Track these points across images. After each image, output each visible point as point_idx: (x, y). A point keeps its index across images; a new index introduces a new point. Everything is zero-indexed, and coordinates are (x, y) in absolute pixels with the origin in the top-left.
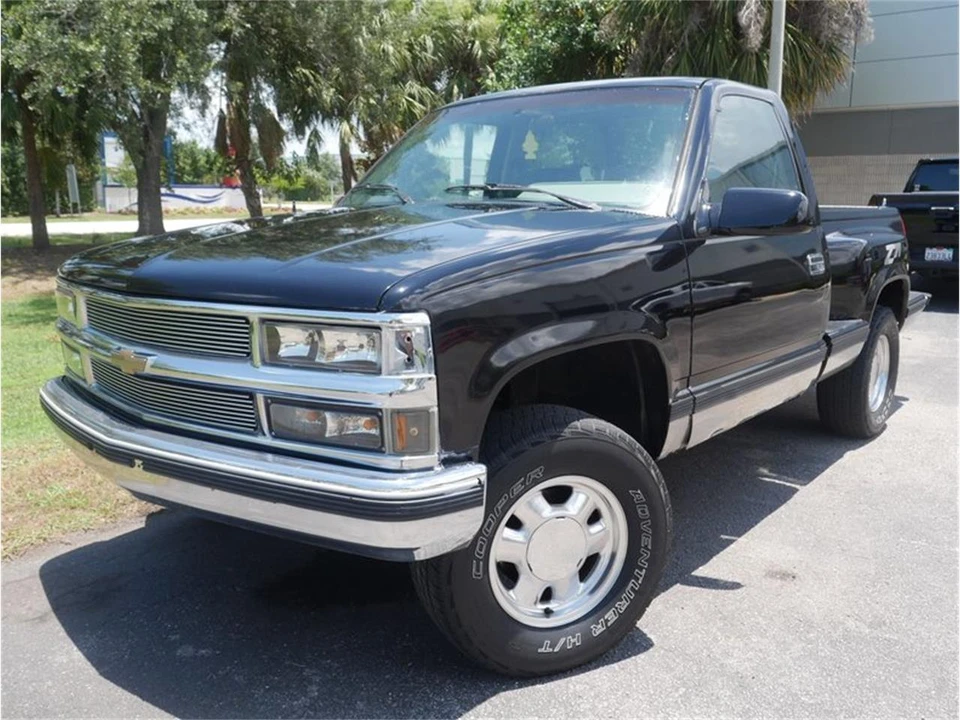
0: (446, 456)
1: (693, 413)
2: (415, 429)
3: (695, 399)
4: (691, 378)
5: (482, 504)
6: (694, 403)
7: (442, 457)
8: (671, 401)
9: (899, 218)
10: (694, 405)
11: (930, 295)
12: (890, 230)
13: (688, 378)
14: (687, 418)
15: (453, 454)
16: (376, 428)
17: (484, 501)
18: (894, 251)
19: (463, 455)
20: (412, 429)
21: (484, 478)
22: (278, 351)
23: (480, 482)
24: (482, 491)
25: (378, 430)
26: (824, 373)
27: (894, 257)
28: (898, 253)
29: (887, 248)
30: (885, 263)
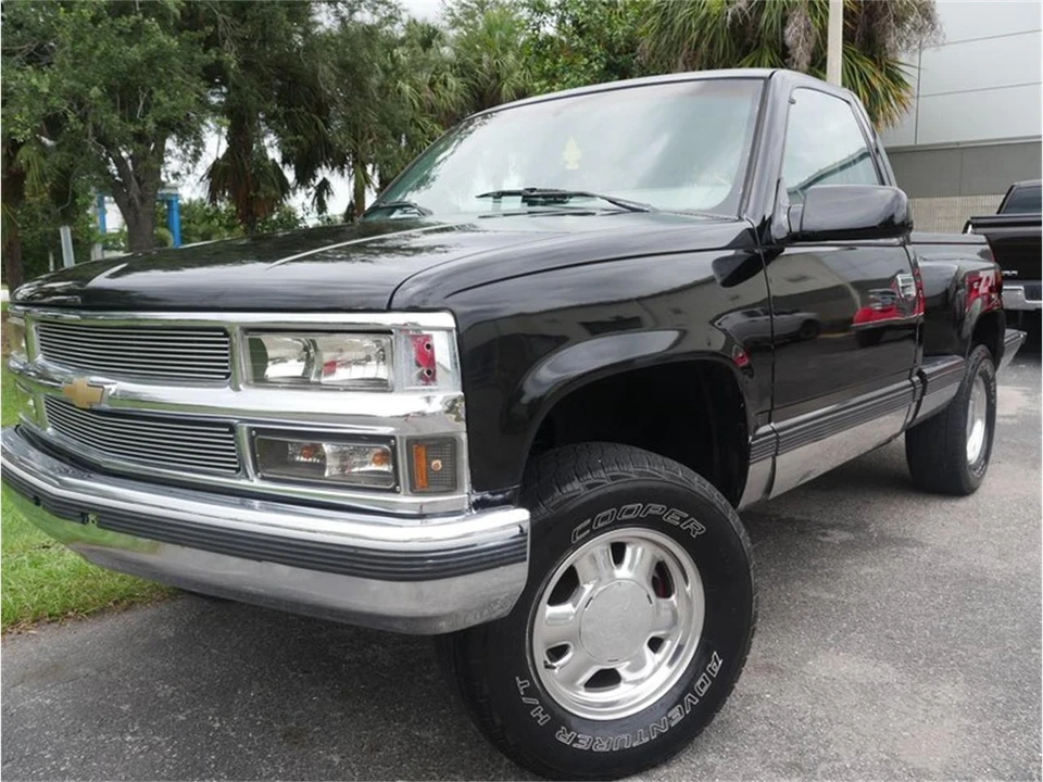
0: (478, 497)
1: (777, 454)
2: (439, 462)
3: (778, 438)
4: (773, 413)
5: (525, 559)
6: (778, 443)
7: (474, 498)
8: (750, 438)
9: (987, 247)
10: (779, 444)
11: (1025, 334)
12: (979, 258)
13: (770, 412)
14: (770, 460)
15: (488, 496)
16: (388, 464)
17: (528, 555)
18: (988, 279)
19: (500, 496)
20: (434, 463)
21: (527, 527)
22: (265, 370)
23: (521, 531)
24: (526, 541)
25: (391, 467)
26: (918, 416)
27: (989, 285)
28: (992, 281)
29: (981, 275)
30: (980, 292)
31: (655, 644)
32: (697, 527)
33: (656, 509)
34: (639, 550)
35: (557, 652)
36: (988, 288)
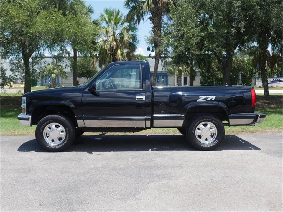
3: (83, 118)
27: (207, 100)
28: (212, 99)
29: (200, 97)
30: (198, 101)
36: (206, 100)
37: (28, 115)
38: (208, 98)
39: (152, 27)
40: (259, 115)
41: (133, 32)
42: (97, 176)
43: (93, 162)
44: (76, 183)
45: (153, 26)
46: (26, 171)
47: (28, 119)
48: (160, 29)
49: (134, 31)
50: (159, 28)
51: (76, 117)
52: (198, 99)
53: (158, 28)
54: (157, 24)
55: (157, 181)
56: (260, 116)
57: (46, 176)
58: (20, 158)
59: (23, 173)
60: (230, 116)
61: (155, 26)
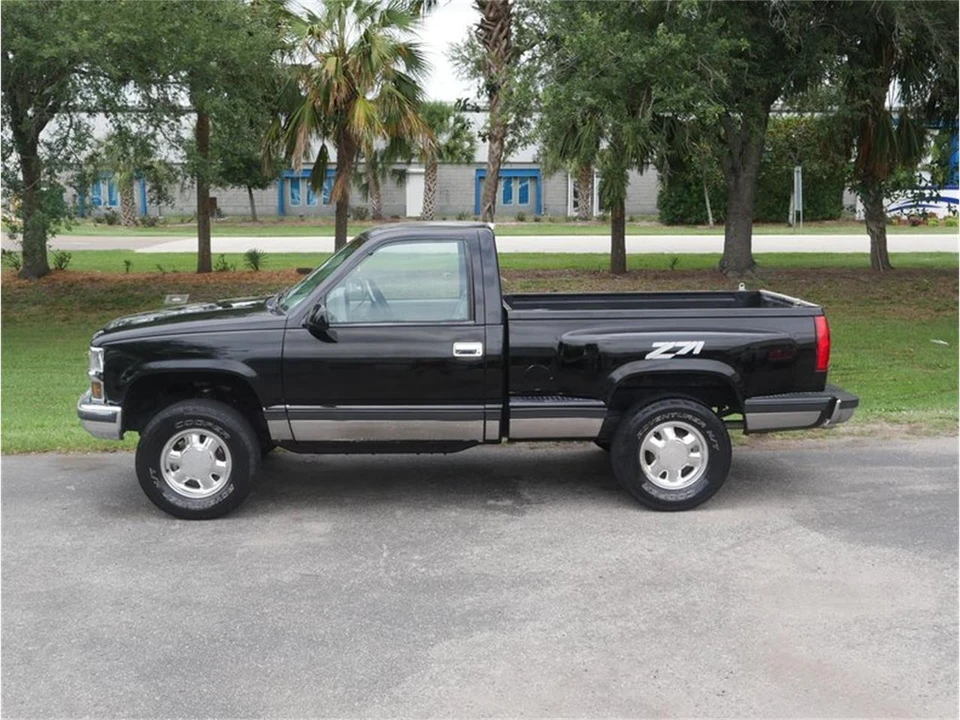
1: (290, 420)
3: (287, 412)
5: (115, 422)
10: (287, 415)
13: (285, 400)
14: (285, 422)
24: (115, 417)
27: (678, 353)
28: (692, 350)
29: (655, 345)
30: (648, 357)
31: (216, 477)
32: (227, 435)
33: (210, 424)
34: (211, 440)
35: (174, 467)
36: (673, 355)
37: (111, 404)
38: (681, 348)
39: (479, 22)
40: (839, 401)
41: (406, 30)
42: (280, 618)
43: (267, 566)
44: (217, 644)
45: (482, 20)
46: (61, 599)
47: (111, 418)
48: (506, 29)
49: (410, 28)
50: (502, 24)
51: (264, 409)
52: (649, 352)
53: (499, 26)
54: (498, 11)
55: (458, 636)
56: (843, 402)
57: (124, 619)
58: (37, 550)
59: (51, 608)
60: (747, 401)
61: (487, 18)
